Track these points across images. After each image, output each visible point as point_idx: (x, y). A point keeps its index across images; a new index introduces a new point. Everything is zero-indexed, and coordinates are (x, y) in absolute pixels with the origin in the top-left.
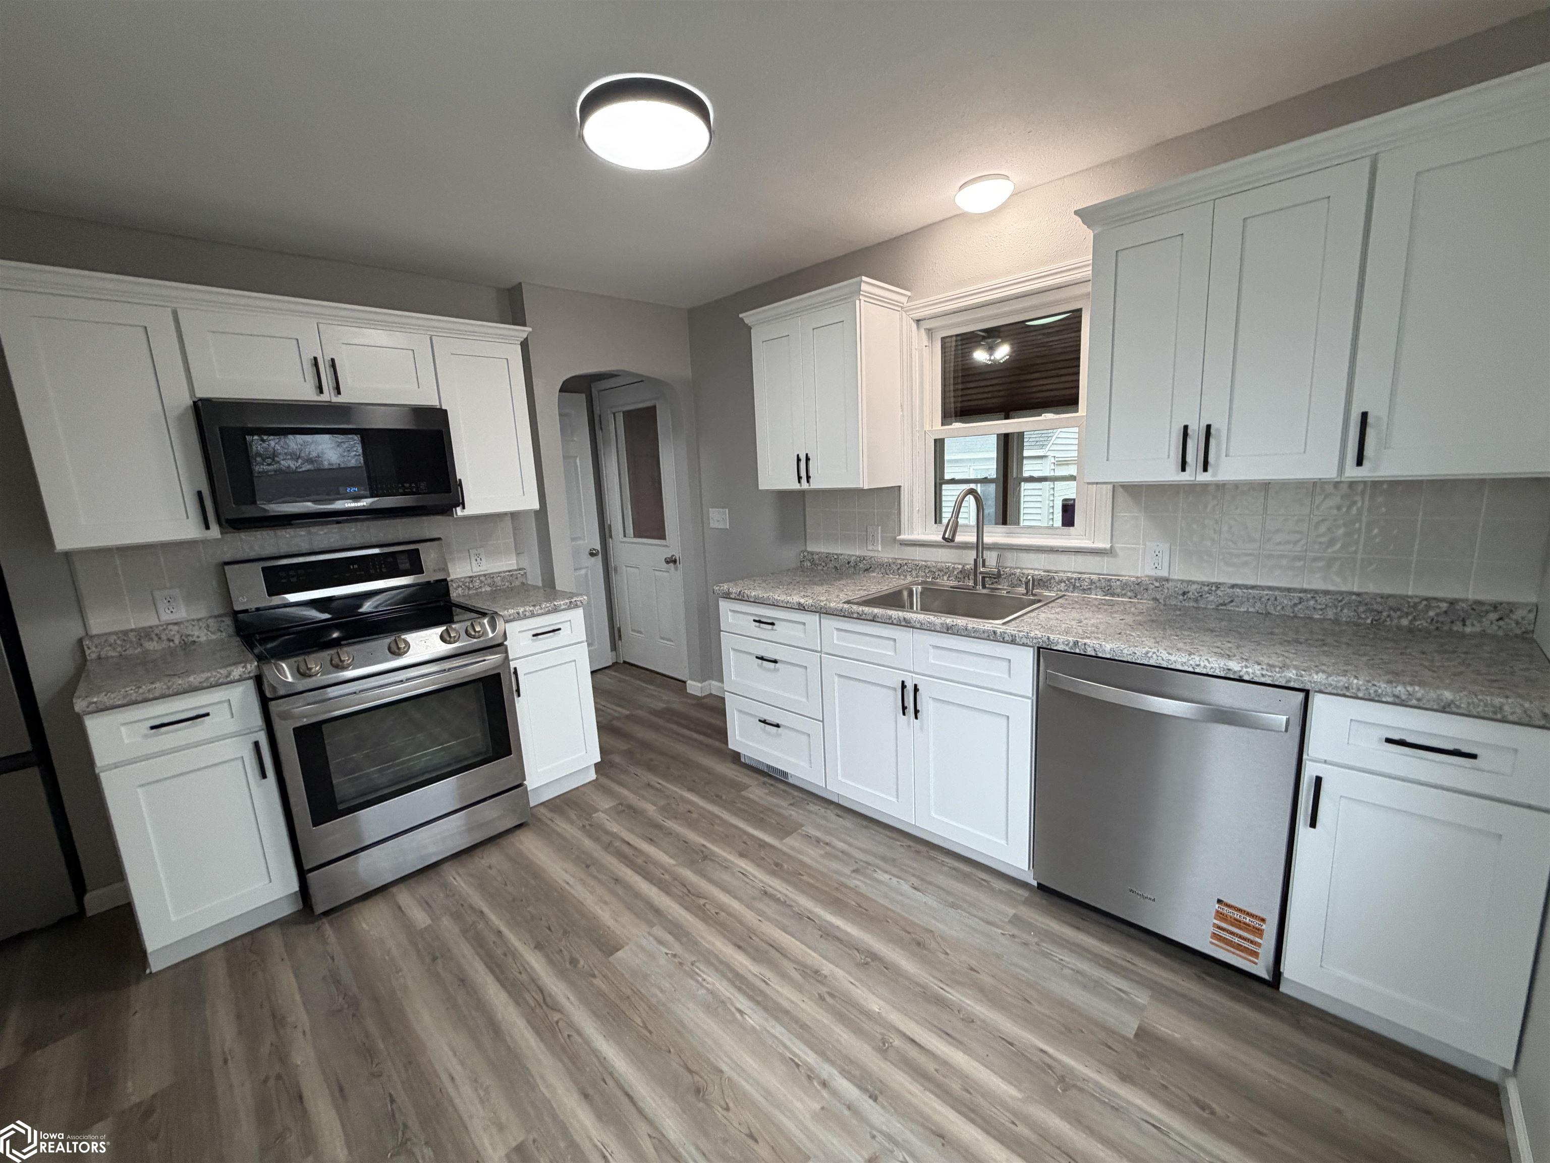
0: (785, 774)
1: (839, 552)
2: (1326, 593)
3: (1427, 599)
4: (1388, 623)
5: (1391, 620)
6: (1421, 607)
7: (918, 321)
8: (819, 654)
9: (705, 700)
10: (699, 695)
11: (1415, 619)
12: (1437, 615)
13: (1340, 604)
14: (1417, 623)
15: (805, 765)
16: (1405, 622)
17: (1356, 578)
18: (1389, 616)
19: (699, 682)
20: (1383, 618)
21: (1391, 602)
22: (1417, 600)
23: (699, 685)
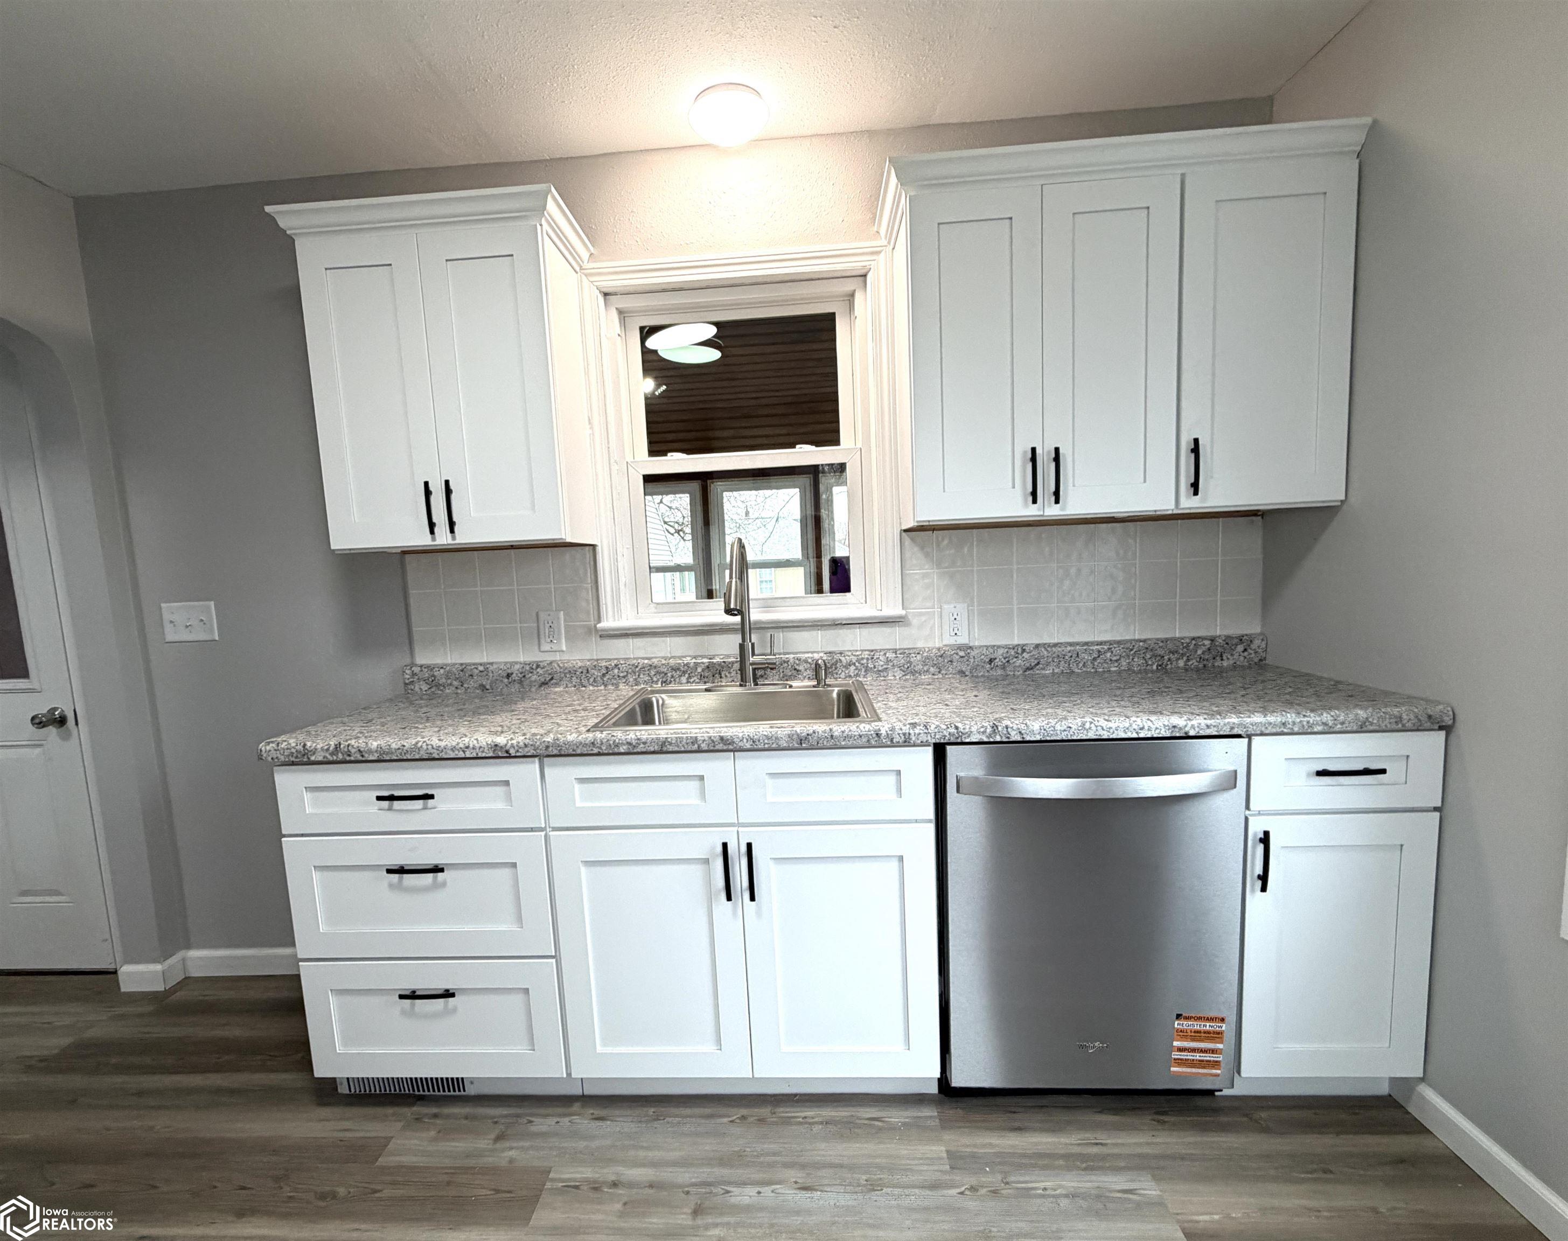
0: (458, 1083)
1: (485, 660)
2: (1119, 642)
3: (1193, 639)
4: (1169, 666)
5: (1171, 664)
6: (1192, 647)
7: (606, 295)
8: (543, 834)
9: (174, 997)
10: (160, 988)
11: (1188, 660)
12: (1203, 653)
13: (1132, 652)
14: (1190, 663)
15: (521, 1049)
16: (1181, 663)
17: (1137, 624)
18: (1169, 660)
19: (155, 961)
20: (1165, 661)
21: (1170, 645)
22: (1188, 641)
23: (158, 967)
